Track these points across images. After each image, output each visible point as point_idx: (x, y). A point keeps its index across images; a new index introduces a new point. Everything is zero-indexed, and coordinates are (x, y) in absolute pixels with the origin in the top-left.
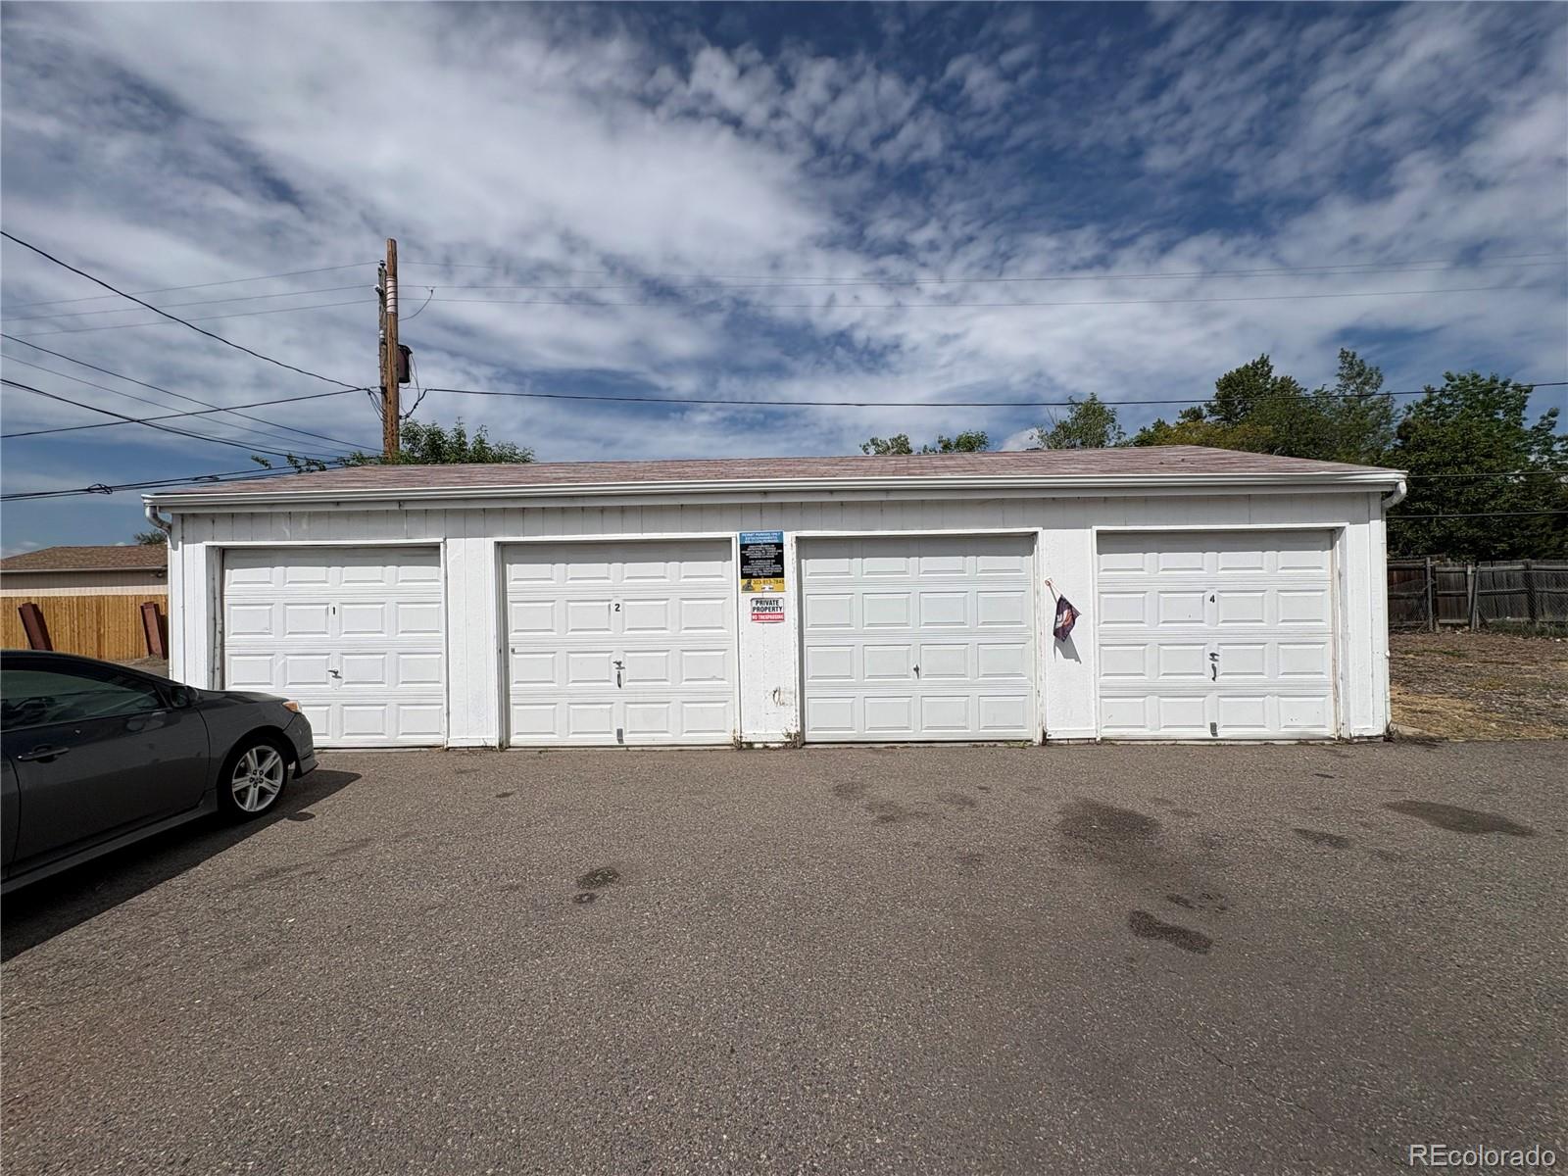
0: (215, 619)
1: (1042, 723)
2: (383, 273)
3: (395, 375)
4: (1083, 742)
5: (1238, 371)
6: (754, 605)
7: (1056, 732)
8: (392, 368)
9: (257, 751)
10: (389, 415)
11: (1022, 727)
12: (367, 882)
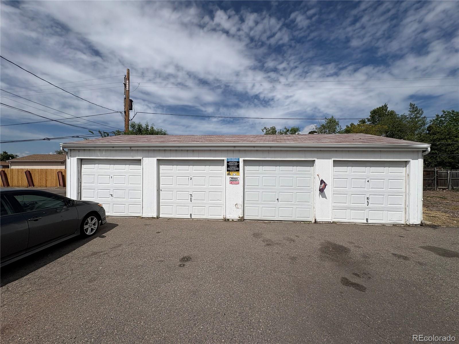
0: (79, 179)
1: (315, 217)
2: (126, 79)
3: (128, 108)
4: (327, 222)
5: (377, 108)
6: (230, 179)
7: (319, 219)
8: (128, 106)
9: (91, 218)
10: (126, 119)
11: (309, 217)
12: (121, 257)
